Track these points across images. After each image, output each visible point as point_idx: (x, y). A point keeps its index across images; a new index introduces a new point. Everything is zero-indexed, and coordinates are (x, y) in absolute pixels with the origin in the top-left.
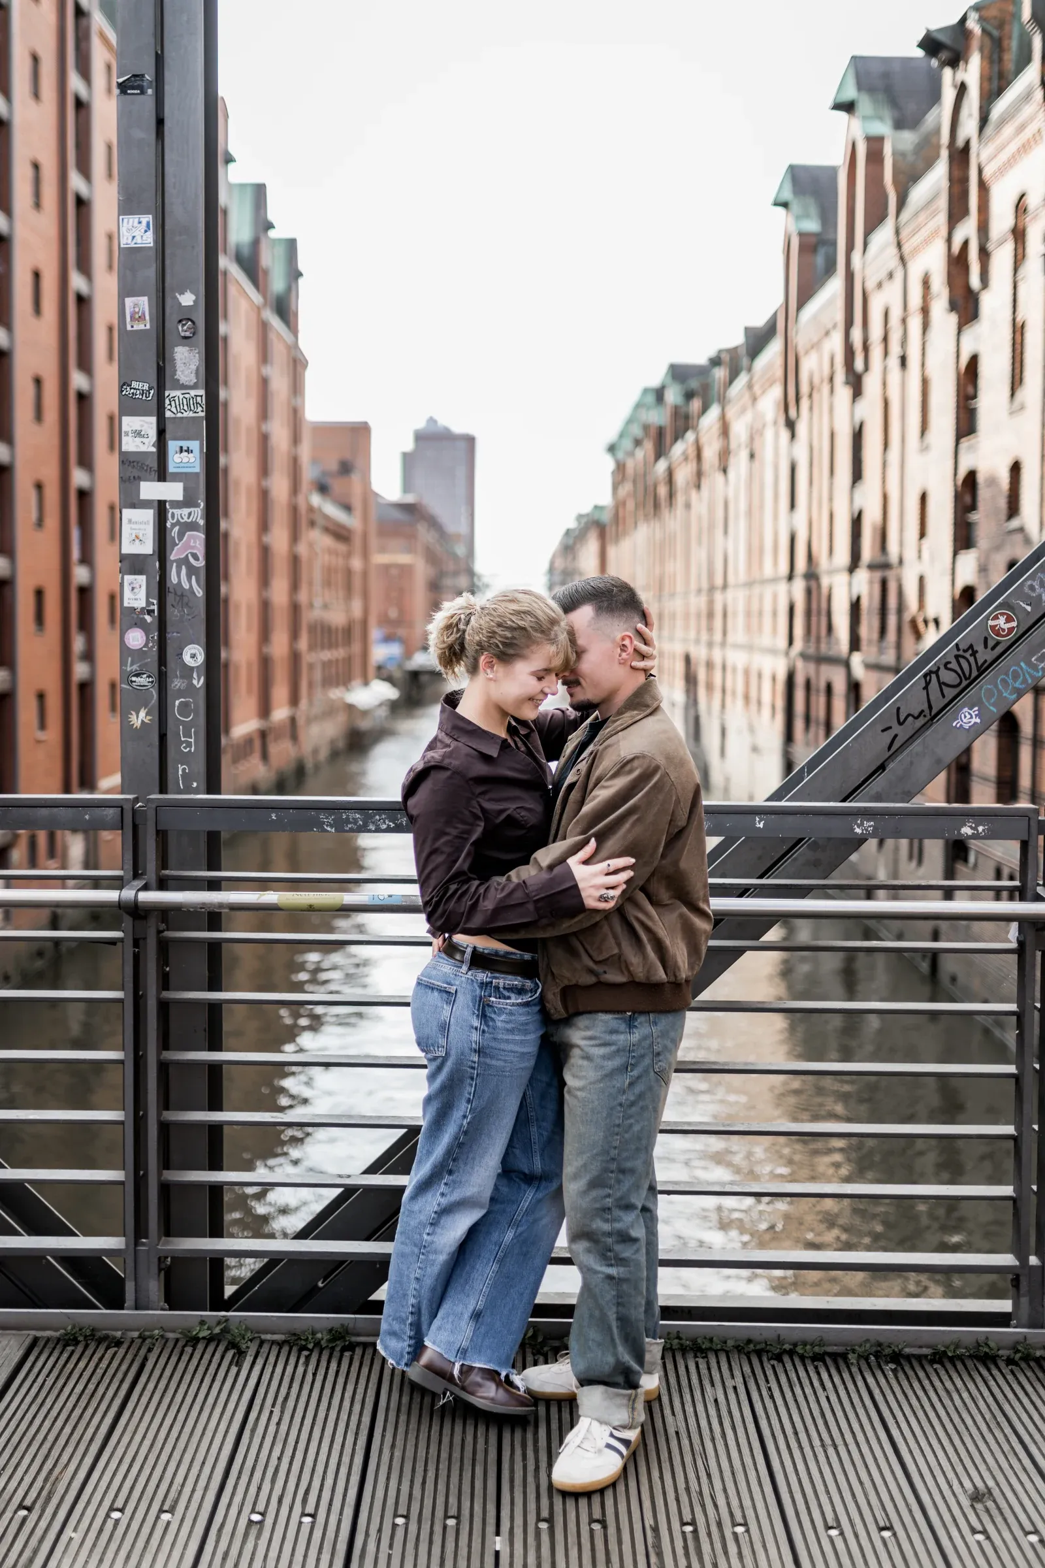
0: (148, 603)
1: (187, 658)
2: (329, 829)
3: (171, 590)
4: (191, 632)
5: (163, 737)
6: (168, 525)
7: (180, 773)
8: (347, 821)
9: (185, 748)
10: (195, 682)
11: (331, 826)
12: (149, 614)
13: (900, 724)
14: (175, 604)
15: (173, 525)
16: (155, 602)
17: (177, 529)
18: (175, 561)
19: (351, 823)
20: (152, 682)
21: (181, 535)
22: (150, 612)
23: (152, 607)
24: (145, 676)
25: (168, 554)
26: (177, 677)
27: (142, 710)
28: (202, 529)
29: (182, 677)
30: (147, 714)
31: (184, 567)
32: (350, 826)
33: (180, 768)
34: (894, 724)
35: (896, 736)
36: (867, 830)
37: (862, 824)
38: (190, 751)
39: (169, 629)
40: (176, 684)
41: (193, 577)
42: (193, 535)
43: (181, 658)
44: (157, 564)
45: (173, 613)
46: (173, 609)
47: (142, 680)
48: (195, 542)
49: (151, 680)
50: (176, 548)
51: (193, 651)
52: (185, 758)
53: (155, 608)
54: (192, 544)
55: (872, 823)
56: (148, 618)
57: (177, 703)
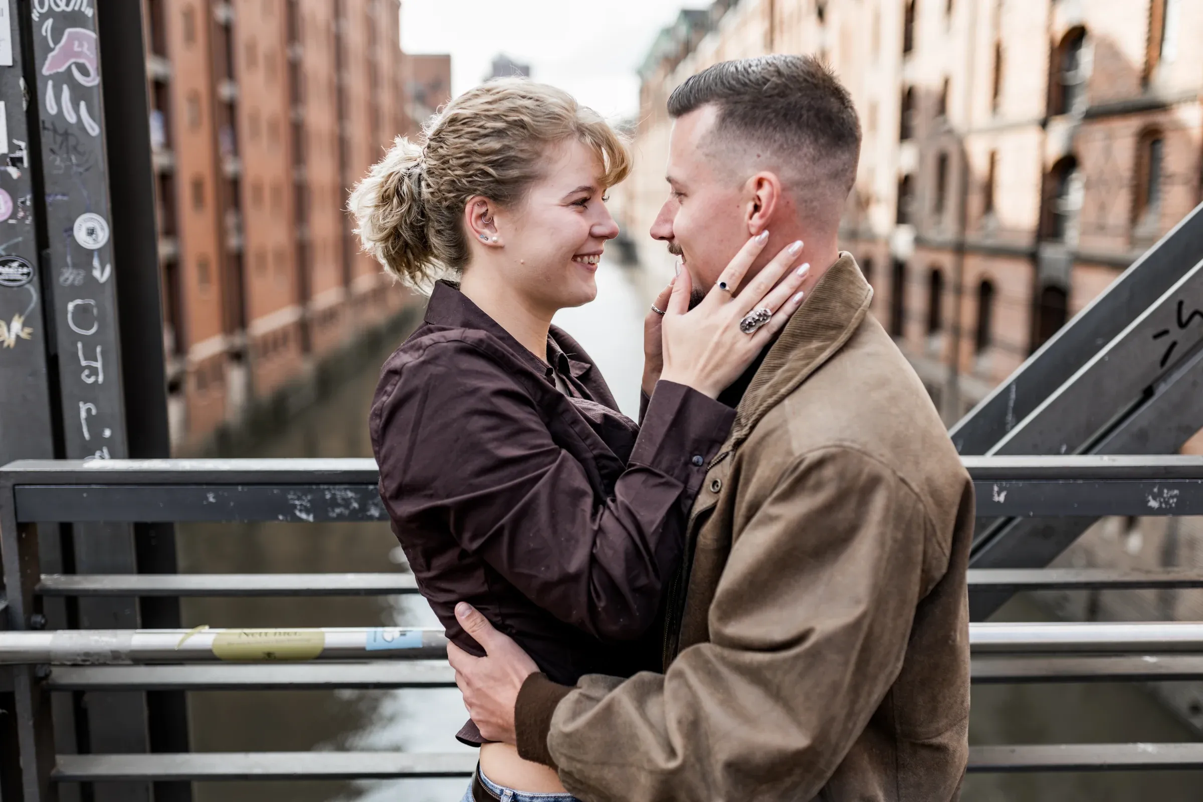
0: (12, 147)
1: (81, 236)
2: (304, 516)
3: (48, 125)
4: (85, 193)
5: (53, 362)
6: (35, 16)
7: (83, 415)
8: (334, 503)
9: (89, 376)
10: (96, 273)
11: (308, 511)
12: (14, 165)
13: (1182, 325)
14: (56, 148)
15: (43, 17)
16: (23, 145)
17: (49, 22)
18: (50, 77)
19: (339, 505)
20: (28, 274)
21: (57, 34)
22: (16, 162)
23: (18, 154)
24: (15, 264)
25: (37, 62)
26: (66, 265)
27: (16, 318)
28: (90, 23)
29: (75, 266)
30: (25, 325)
31: (65, 88)
32: (338, 510)
33: (83, 408)
34: (1173, 326)
35: (1174, 344)
36: (1167, 503)
37: (1160, 494)
38: (96, 381)
39: (49, 188)
40: (68, 276)
41: (83, 105)
42: (77, 33)
43: (71, 236)
44: (22, 82)
45: (53, 164)
46: (52, 157)
47: (13, 271)
48: (81, 45)
49: (25, 270)
50: (51, 55)
51: (90, 225)
52: (90, 393)
53: (24, 154)
54: (76, 48)
55: (1176, 492)
56: (14, 172)
57: (71, 306)
